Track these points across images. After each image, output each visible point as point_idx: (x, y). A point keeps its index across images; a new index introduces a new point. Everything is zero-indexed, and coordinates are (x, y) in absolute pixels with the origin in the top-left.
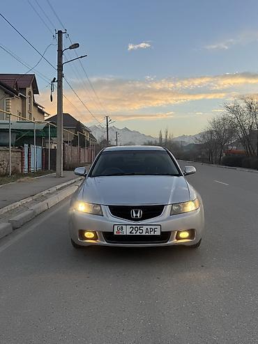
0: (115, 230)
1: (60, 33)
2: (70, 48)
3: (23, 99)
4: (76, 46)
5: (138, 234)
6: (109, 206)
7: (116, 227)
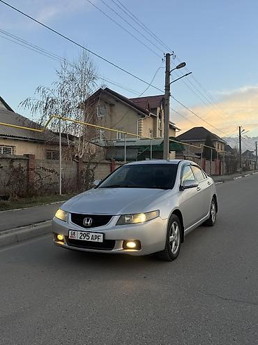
0: (70, 235)
1: (168, 56)
2: (177, 68)
3: (154, 118)
4: (183, 65)
5: (85, 239)
6: (72, 214)
7: (70, 231)
